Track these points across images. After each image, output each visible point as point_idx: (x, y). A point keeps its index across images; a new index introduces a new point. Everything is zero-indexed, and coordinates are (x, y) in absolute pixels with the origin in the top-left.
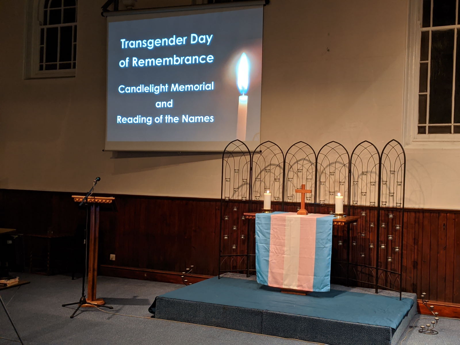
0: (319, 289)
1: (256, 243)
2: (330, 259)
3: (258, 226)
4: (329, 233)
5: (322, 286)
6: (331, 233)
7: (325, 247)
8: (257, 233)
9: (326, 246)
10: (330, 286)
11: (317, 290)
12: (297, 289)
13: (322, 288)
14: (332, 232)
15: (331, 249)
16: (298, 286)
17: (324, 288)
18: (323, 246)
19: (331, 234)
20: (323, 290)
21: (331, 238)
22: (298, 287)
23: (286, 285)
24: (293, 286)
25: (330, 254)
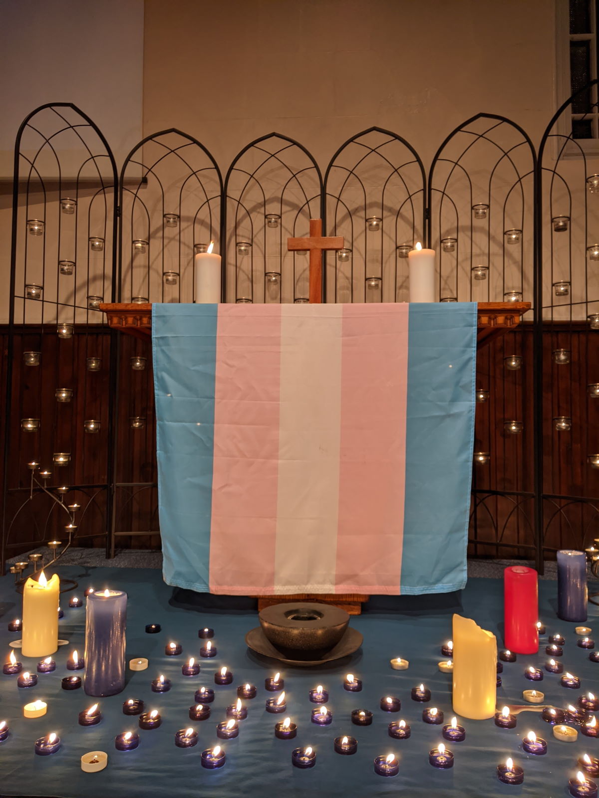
0: (426, 583)
1: (158, 422)
2: (467, 461)
3: (163, 351)
4: (466, 357)
5: (436, 573)
6: (470, 359)
7: (449, 416)
8: (162, 380)
9: (452, 412)
10: (466, 568)
11: (417, 591)
12: (334, 592)
13: (438, 581)
14: (474, 354)
15: (473, 423)
16: (339, 580)
17: (446, 579)
18: (443, 414)
19: (473, 363)
20: (440, 585)
21: (474, 378)
22: (336, 584)
23: (288, 583)
24: (319, 583)
25: (469, 442)
